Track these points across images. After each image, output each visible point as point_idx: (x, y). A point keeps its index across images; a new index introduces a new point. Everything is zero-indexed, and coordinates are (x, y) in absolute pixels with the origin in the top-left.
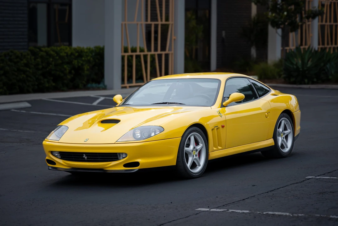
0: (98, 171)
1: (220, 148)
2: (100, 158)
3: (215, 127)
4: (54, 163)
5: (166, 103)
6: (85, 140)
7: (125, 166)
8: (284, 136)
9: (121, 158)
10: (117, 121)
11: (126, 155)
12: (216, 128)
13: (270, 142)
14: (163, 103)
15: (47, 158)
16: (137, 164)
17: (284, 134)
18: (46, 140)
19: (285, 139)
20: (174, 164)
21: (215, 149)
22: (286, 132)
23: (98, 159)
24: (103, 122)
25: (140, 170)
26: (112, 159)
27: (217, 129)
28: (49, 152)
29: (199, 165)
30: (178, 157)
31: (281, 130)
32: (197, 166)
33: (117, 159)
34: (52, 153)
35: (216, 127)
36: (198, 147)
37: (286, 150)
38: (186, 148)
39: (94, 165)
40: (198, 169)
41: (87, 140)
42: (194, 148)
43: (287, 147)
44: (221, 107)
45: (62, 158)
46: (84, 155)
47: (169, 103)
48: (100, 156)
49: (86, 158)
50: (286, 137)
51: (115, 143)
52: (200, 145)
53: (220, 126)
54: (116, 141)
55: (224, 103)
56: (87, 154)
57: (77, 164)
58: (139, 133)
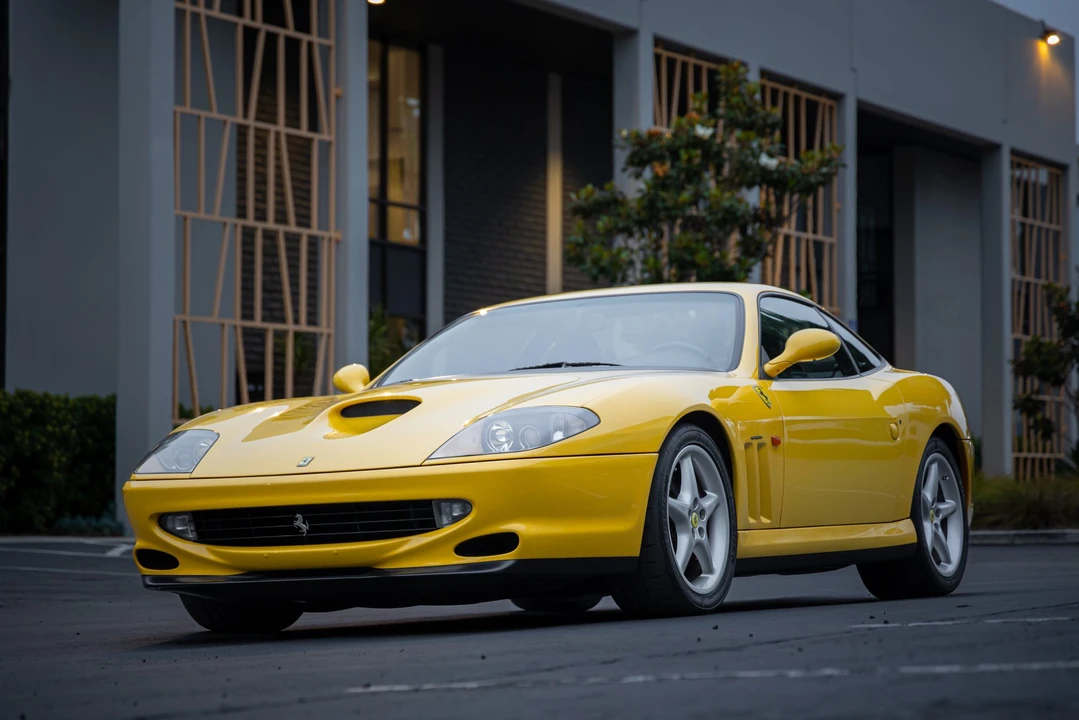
0: (351, 577)
1: (764, 520)
2: (363, 527)
3: (752, 439)
4: (172, 562)
5: (559, 365)
6: (302, 463)
7: (463, 549)
8: (937, 521)
9: (445, 520)
10: (406, 406)
11: (466, 505)
12: (755, 443)
13: (904, 531)
14: (548, 366)
15: (140, 544)
16: (509, 541)
17: (938, 512)
18: (135, 476)
19: (940, 530)
21: (752, 521)
22: (942, 506)
23: (354, 528)
24: (348, 412)
25: (519, 563)
27: (760, 446)
28: (151, 517)
29: (711, 571)
30: (646, 527)
31: (928, 494)
32: (701, 573)
33: (432, 526)
34: (163, 520)
35: (757, 438)
36: (707, 503)
37: (948, 569)
38: (670, 500)
39: (338, 553)
40: (709, 583)
41: (308, 461)
42: (695, 501)
43: (948, 561)
44: (760, 378)
45: (202, 538)
46: (298, 516)
47: (568, 365)
48: (361, 517)
49: (305, 527)
50: (944, 524)
51: (421, 466)
52: (711, 497)
53: (767, 440)
54: (428, 459)
55: (768, 367)
56: (308, 511)
57: (269, 554)
58: (504, 433)
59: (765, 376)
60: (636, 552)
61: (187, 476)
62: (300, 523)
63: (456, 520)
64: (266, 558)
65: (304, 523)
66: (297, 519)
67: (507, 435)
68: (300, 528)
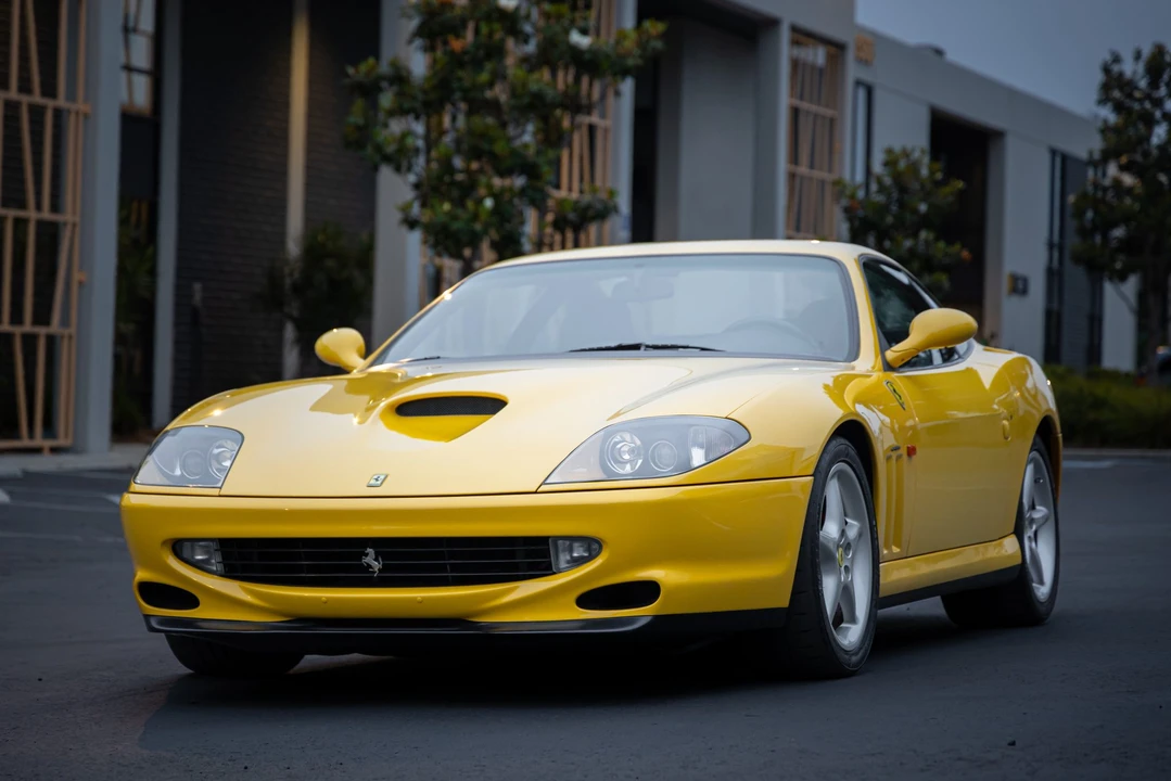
1: (896, 550)
2: (455, 568)
3: (891, 450)
4: (191, 601)
5: (636, 347)
6: (373, 482)
7: (585, 601)
8: (1032, 533)
9: (563, 565)
10: (489, 405)
11: (593, 546)
12: (894, 455)
13: (1012, 549)
14: (623, 348)
15: (142, 575)
16: (647, 591)
17: (1032, 523)
18: (135, 487)
19: (1035, 543)
20: (783, 601)
21: (885, 552)
22: (1034, 515)
23: (443, 568)
24: (407, 409)
25: (658, 619)
26: (516, 567)
27: (897, 460)
28: (164, 543)
29: (853, 620)
30: (797, 570)
31: (1026, 500)
32: (845, 622)
33: (545, 569)
34: (178, 547)
35: (895, 449)
36: (851, 535)
37: (1044, 592)
39: (422, 602)
40: (853, 635)
41: (381, 480)
42: (841, 532)
43: (1041, 582)
44: (885, 371)
45: (230, 573)
46: (370, 550)
47: (648, 347)
48: (453, 555)
49: (376, 566)
50: (1036, 536)
51: (536, 492)
52: (852, 525)
53: (903, 451)
54: (544, 483)
55: (890, 354)
56: (383, 545)
57: (327, 599)
58: (626, 449)
59: (889, 367)
60: (784, 603)
61: (216, 492)
62: (371, 560)
63: (578, 562)
64: (325, 603)
65: (376, 560)
66: (367, 555)
67: (631, 451)
68: (369, 566)
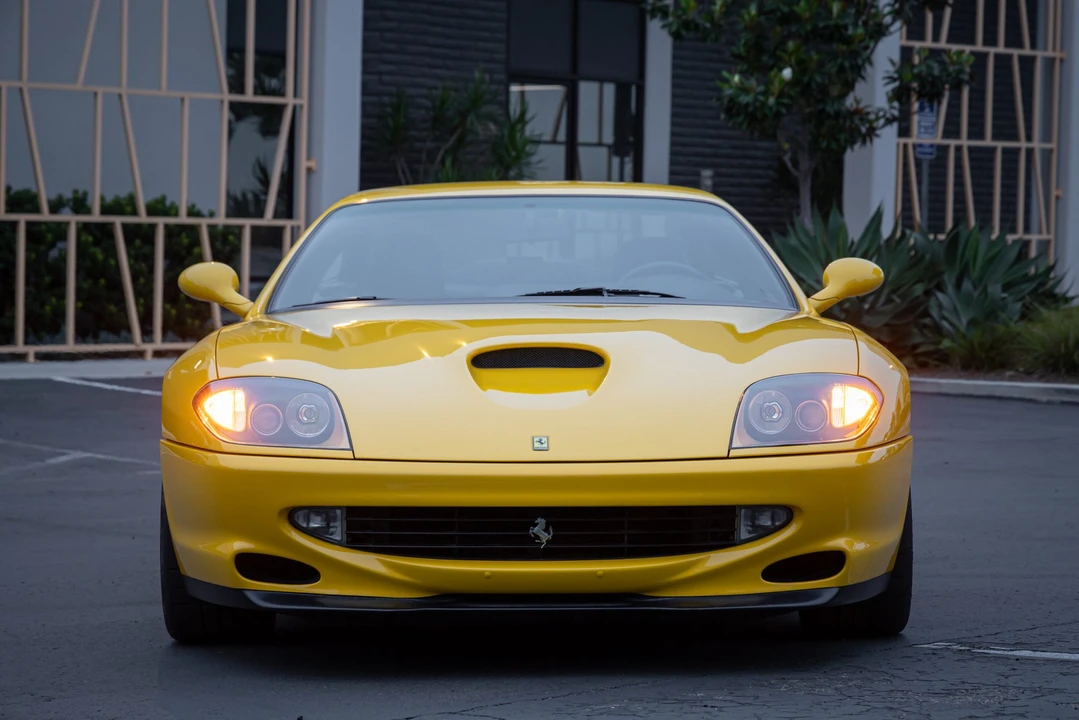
0: (608, 607)
2: (632, 539)
5: (597, 292)
6: (538, 444)
7: (772, 573)
9: (744, 535)
11: (785, 514)
14: (579, 293)
15: (242, 546)
23: (619, 539)
33: (727, 541)
34: (292, 515)
41: (546, 444)
46: (541, 520)
47: (609, 292)
48: (632, 525)
49: (545, 537)
51: (728, 458)
54: (731, 447)
57: (493, 573)
61: (348, 454)
62: (540, 530)
64: (488, 577)
65: (546, 530)
66: (536, 525)
68: (537, 537)
